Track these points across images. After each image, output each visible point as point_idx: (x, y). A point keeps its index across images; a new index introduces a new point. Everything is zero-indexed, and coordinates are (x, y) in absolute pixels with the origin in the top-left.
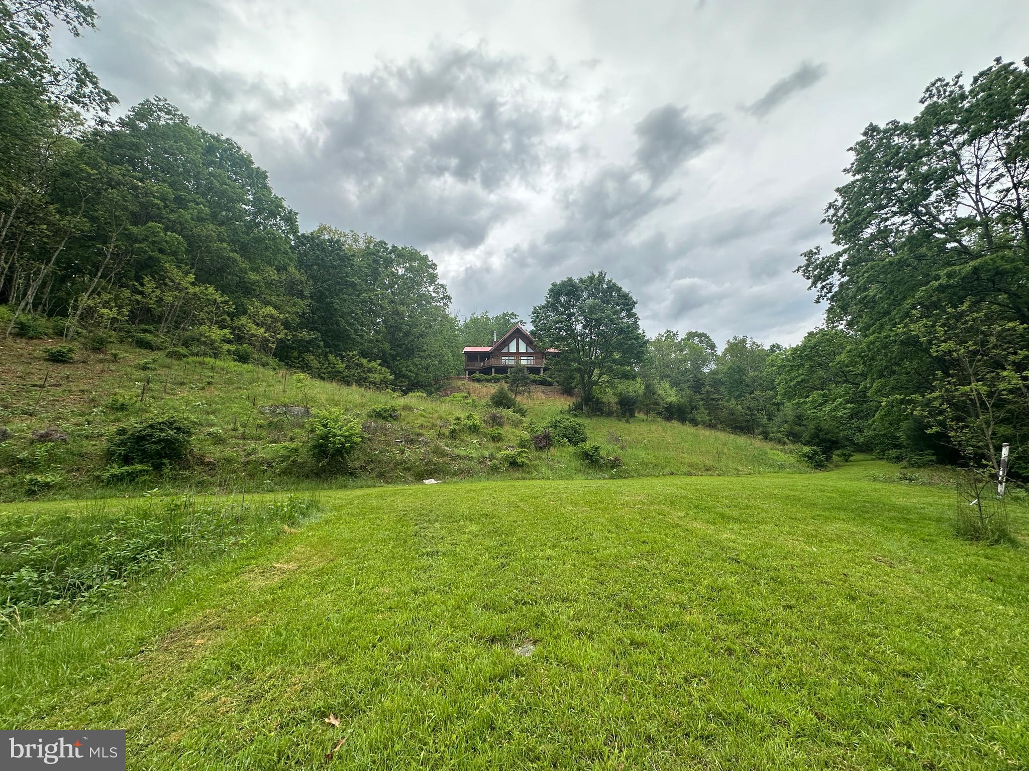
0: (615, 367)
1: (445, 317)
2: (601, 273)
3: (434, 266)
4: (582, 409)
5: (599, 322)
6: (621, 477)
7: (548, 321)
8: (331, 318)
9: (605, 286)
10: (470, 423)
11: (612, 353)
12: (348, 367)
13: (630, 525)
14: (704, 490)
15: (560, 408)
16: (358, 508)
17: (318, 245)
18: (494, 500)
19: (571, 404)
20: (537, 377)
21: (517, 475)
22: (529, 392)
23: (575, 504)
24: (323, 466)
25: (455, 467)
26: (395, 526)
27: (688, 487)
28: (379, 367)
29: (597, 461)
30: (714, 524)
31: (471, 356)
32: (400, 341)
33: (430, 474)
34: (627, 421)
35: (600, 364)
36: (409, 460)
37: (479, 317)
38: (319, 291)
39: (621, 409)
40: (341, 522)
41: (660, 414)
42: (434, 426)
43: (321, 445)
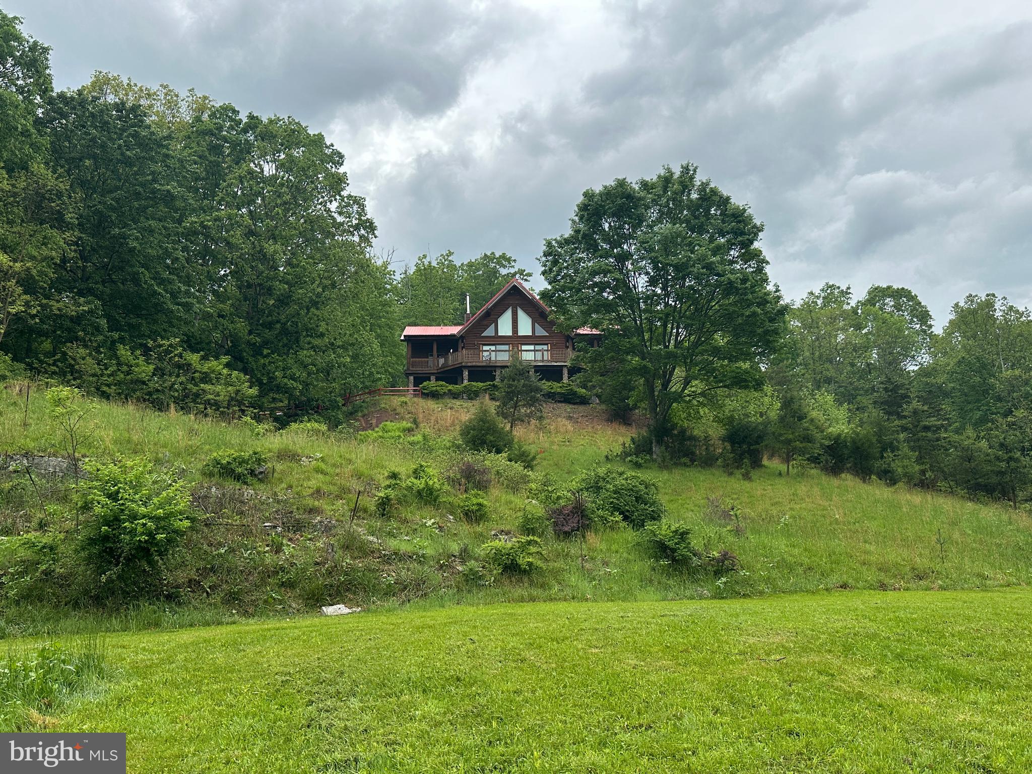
0: (718, 364)
1: (365, 266)
2: (686, 169)
3: (338, 158)
4: (650, 452)
5: (682, 270)
6: (737, 595)
7: (576, 271)
8: (122, 269)
9: (694, 196)
10: (420, 484)
11: (710, 337)
12: (159, 372)
13: (761, 696)
14: (914, 620)
15: (604, 451)
16: (187, 669)
17: (93, 115)
18: (472, 647)
19: (628, 441)
20: (556, 387)
21: (519, 592)
22: (541, 418)
23: (641, 652)
24: (110, 581)
25: (389, 576)
26: (264, 707)
27: (880, 616)
28: (225, 371)
29: (685, 561)
30: (937, 691)
31: (419, 345)
32: (270, 315)
33: (335, 594)
34: (747, 477)
35: (687, 358)
36: (292, 564)
37: (434, 264)
38: (97, 212)
39: (733, 451)
40: (151, 700)
41: (815, 460)
42: (344, 492)
43: (106, 538)
